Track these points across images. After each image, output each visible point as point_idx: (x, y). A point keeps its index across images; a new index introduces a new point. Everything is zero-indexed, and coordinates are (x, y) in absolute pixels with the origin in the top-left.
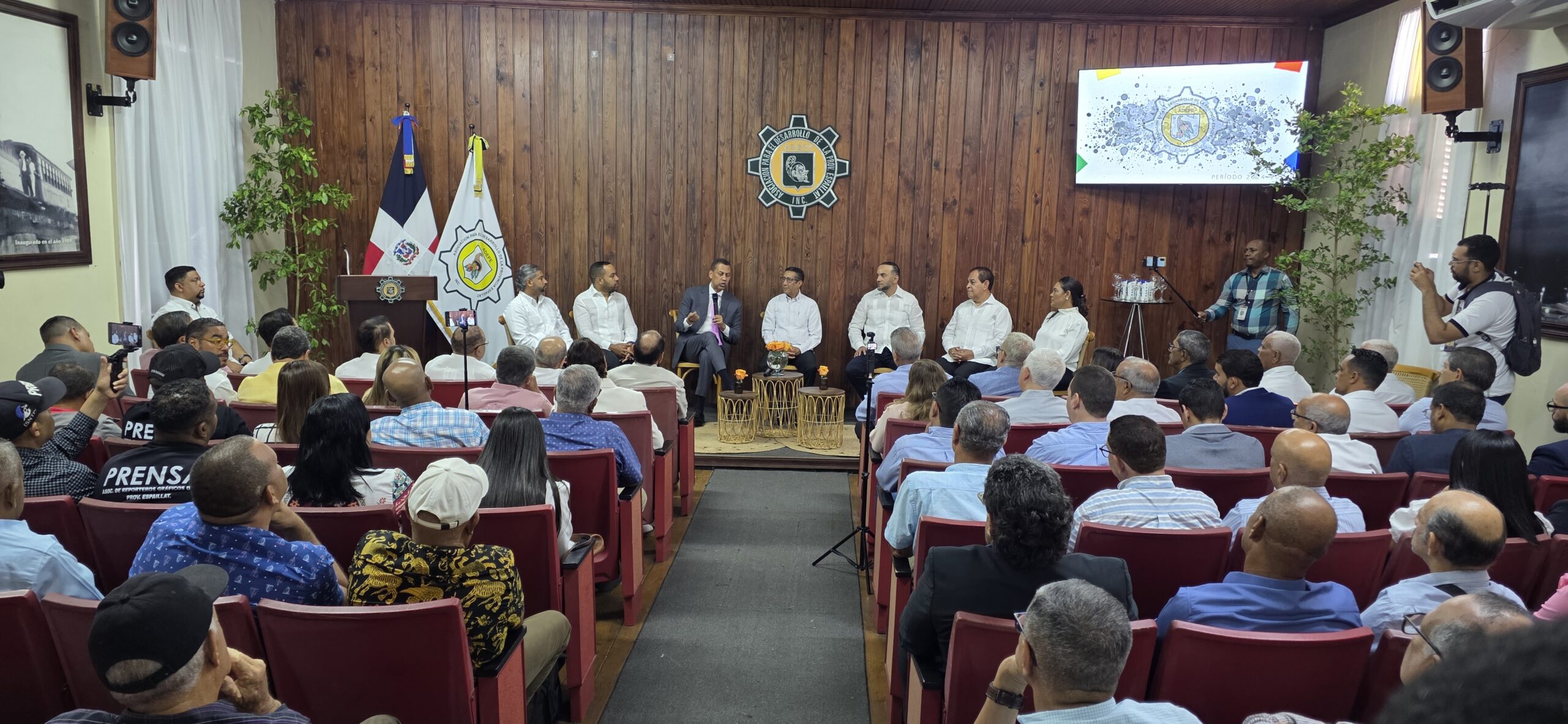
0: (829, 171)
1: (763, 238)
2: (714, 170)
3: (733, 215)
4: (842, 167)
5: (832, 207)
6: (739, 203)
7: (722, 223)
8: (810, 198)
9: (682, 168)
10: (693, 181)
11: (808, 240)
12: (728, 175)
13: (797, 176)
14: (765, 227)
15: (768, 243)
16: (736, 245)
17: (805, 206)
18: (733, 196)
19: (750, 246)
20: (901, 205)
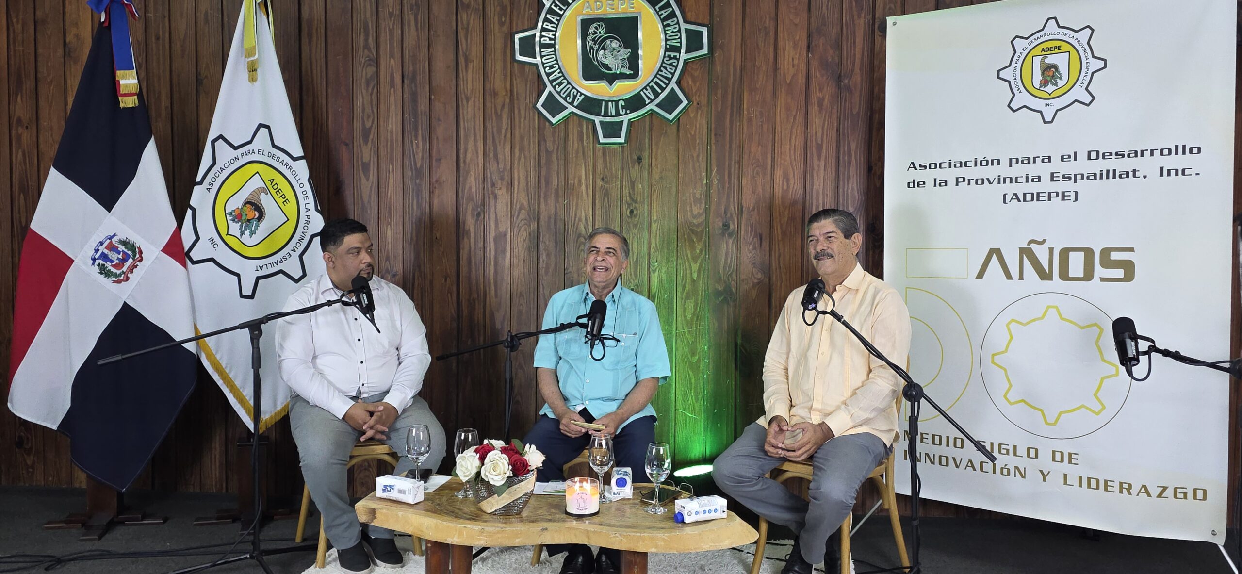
0: (670, 49)
1: (548, 183)
2: (452, 56)
3: (490, 141)
4: (694, 41)
5: (678, 119)
6: (499, 117)
7: (469, 156)
8: (635, 102)
9: (392, 56)
10: (413, 79)
11: (633, 184)
12: (476, 63)
13: (609, 61)
14: (549, 162)
15: (557, 191)
16: (496, 197)
17: (625, 119)
18: (488, 105)
19: (521, 198)
20: (814, 109)
